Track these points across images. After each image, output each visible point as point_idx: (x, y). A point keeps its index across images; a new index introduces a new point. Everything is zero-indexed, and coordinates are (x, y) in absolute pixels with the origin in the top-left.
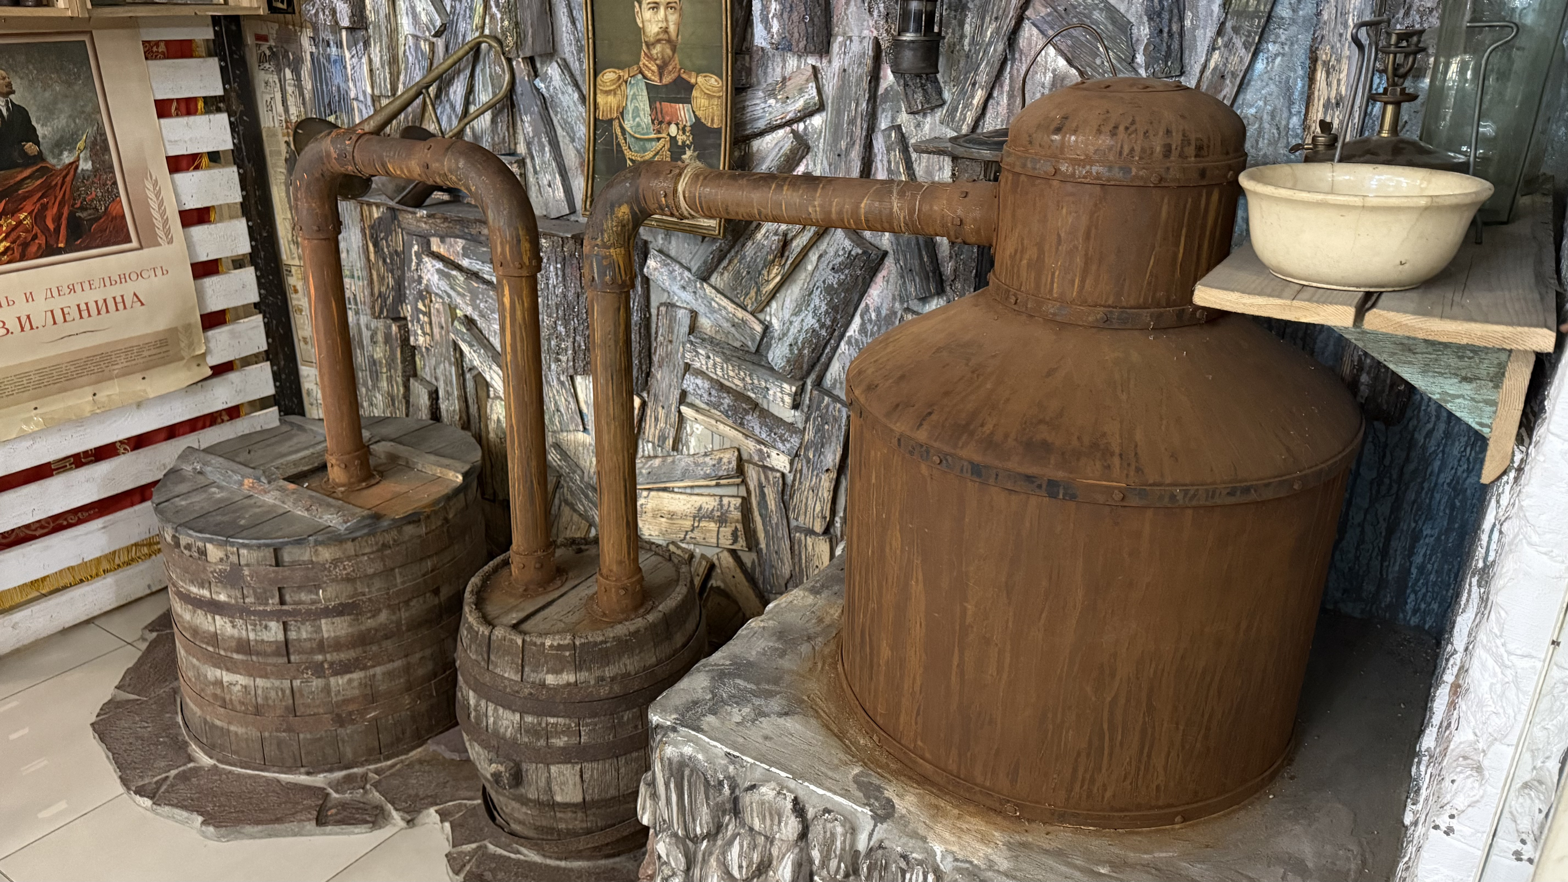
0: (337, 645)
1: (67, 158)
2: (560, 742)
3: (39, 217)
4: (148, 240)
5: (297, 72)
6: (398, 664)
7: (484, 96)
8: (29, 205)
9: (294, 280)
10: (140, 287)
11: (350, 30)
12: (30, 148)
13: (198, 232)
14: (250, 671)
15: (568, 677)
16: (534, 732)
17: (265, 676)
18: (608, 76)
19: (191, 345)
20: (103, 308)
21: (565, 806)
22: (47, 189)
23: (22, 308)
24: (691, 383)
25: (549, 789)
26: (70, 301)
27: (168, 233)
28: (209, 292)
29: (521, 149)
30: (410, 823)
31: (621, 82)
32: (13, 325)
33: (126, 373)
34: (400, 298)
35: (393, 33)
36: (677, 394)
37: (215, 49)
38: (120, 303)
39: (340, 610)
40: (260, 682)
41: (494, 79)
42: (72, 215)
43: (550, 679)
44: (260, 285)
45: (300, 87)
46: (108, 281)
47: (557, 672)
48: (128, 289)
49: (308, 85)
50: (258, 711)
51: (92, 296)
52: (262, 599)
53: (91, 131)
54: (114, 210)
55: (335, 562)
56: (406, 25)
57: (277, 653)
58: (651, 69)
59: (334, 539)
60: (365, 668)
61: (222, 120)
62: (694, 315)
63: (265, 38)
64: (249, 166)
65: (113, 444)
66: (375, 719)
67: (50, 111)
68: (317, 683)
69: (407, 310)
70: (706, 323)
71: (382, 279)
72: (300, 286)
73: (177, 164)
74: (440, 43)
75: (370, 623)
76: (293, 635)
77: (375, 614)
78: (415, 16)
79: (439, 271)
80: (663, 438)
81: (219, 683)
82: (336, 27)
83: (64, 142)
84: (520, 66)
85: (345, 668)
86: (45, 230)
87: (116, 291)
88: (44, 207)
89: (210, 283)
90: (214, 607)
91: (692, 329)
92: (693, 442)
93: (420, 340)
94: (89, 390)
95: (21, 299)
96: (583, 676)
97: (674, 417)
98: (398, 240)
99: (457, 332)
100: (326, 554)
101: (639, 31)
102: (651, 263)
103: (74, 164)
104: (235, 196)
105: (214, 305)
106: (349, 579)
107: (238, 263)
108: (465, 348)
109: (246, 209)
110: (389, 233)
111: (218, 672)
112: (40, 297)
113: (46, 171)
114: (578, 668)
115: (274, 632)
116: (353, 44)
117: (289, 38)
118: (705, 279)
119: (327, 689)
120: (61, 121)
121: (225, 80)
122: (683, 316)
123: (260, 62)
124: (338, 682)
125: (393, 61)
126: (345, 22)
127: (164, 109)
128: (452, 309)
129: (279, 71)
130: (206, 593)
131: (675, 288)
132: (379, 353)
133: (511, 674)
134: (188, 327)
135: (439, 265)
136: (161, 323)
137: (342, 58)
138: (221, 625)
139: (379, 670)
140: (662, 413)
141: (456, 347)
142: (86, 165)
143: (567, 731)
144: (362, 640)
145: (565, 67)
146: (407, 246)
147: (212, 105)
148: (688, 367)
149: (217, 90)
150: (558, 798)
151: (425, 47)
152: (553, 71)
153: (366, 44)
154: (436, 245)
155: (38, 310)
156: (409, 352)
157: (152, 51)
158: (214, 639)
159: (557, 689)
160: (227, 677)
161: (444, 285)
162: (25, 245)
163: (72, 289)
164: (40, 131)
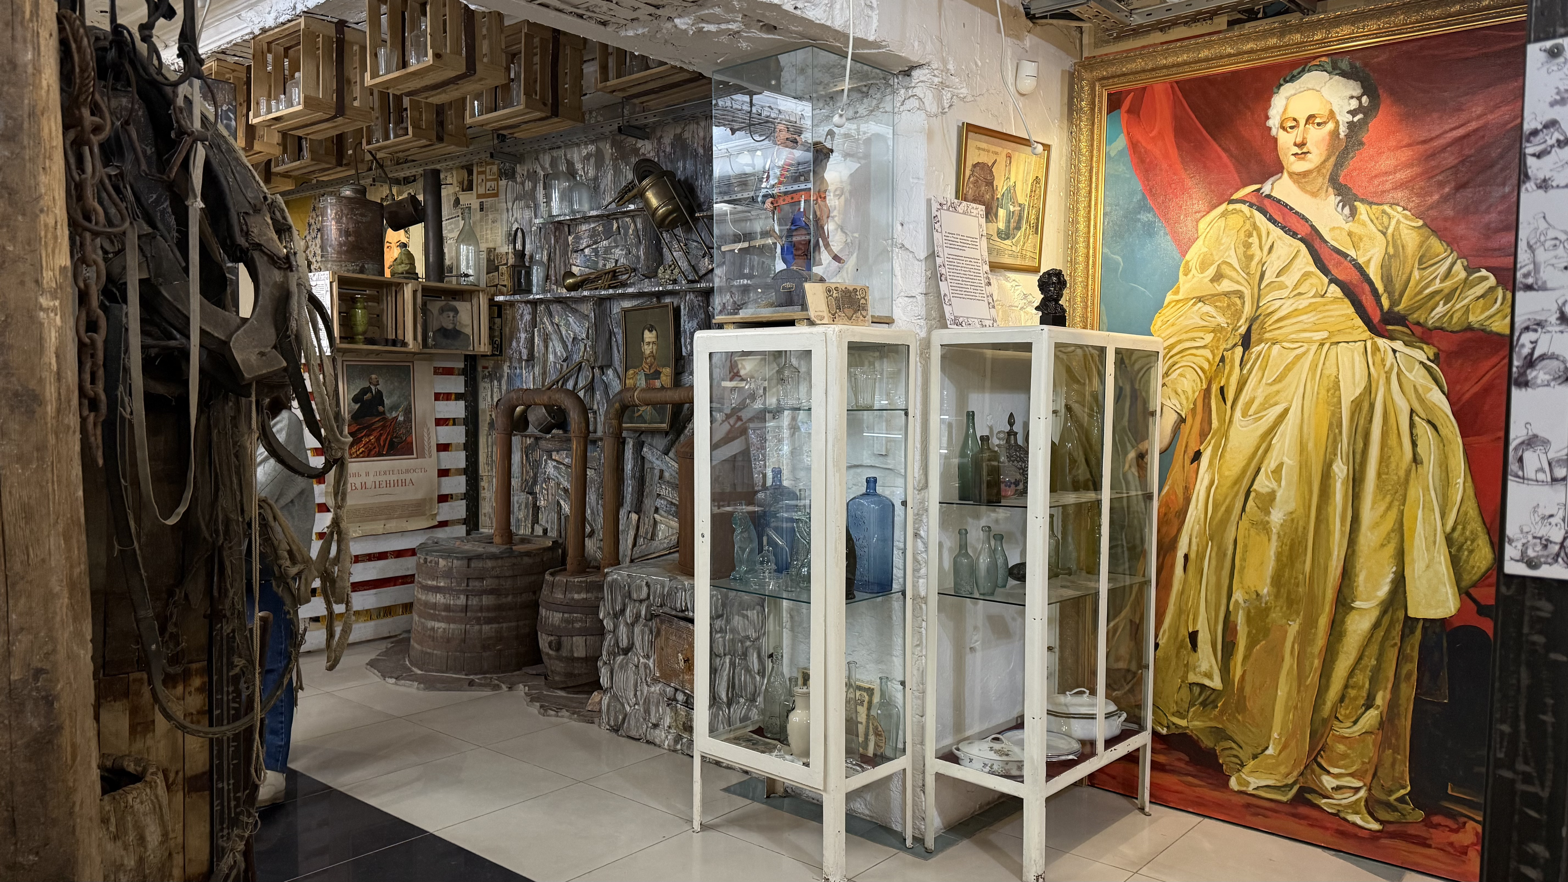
0: (488, 609)
1: (394, 414)
2: (578, 625)
3: (378, 439)
4: (421, 455)
5: (500, 382)
6: (513, 624)
7: (581, 384)
8: (375, 433)
9: (483, 484)
10: (414, 476)
11: (527, 361)
12: (381, 408)
13: (443, 454)
14: (448, 620)
15: (583, 596)
16: (567, 621)
17: (454, 623)
18: (631, 372)
19: (431, 509)
20: (396, 484)
21: (578, 659)
22: (384, 427)
23: (364, 479)
24: (660, 503)
25: (572, 651)
26: (383, 478)
27: (430, 452)
28: (443, 484)
29: (595, 407)
30: (510, 688)
31: (635, 374)
32: (358, 486)
33: (400, 517)
34: (535, 482)
35: (546, 361)
36: (653, 509)
37: (463, 372)
38: (404, 483)
39: (491, 592)
40: (452, 626)
41: (586, 377)
42: (391, 440)
43: (576, 596)
44: (467, 484)
45: (500, 389)
46: (400, 472)
47: (579, 593)
48: (408, 477)
49: (504, 387)
50: (448, 641)
51: (393, 477)
52: (459, 584)
53: (405, 403)
54: (409, 439)
55: (493, 568)
56: (551, 358)
57: (461, 611)
58: (646, 367)
59: (494, 557)
60: (499, 623)
61: (462, 403)
62: (662, 471)
63: (486, 368)
64: (470, 426)
65: (386, 553)
66: (500, 650)
67: (391, 394)
68: (477, 627)
69: (537, 489)
70: (667, 475)
71: (527, 472)
72: (486, 486)
73: (440, 422)
74: (565, 364)
75: (504, 600)
76: (470, 603)
77: (507, 596)
78: (555, 354)
79: (554, 467)
80: (647, 533)
81: (433, 629)
82: (521, 359)
83: (394, 408)
84: (596, 371)
85: (489, 621)
86: (379, 444)
87: (403, 476)
88: (381, 435)
89: (444, 479)
90: (437, 590)
91: (661, 477)
92: (660, 535)
93: (542, 503)
94: (383, 522)
95: (364, 474)
96: (589, 595)
97: (652, 521)
98: (537, 454)
99: (560, 495)
100: (489, 564)
101: (643, 353)
102: (645, 449)
103: (396, 418)
104: (463, 440)
105: (445, 491)
106: (497, 577)
107: (458, 472)
108: (562, 503)
109: (466, 447)
110: (533, 450)
111: (433, 623)
112: (371, 475)
113: (385, 419)
114: (587, 592)
115: (462, 600)
116: (527, 367)
117: (498, 367)
118: (667, 454)
119: (480, 631)
120: (395, 398)
121: (466, 386)
122: (657, 472)
123: (483, 378)
124: (486, 628)
125: (544, 373)
126: (525, 357)
127: (437, 397)
128: (558, 484)
129: (491, 381)
130: (434, 583)
131: (654, 460)
132: (521, 515)
133: (561, 596)
134: (431, 499)
135: (555, 464)
136: (420, 496)
137: (521, 374)
138: (439, 598)
139: (505, 625)
140: (647, 520)
141: (558, 503)
142: (401, 418)
143: (581, 621)
144: (499, 608)
145: (615, 370)
146: (541, 457)
147: (458, 397)
148: (659, 495)
149: (462, 390)
150: (576, 655)
151: (558, 366)
152: (610, 372)
153: (533, 367)
154: (555, 456)
155: (370, 480)
156: (536, 509)
157: (438, 371)
158: (434, 606)
159: (578, 601)
160: (437, 625)
161: (556, 474)
162: (370, 451)
163: (385, 473)
164: (386, 401)
